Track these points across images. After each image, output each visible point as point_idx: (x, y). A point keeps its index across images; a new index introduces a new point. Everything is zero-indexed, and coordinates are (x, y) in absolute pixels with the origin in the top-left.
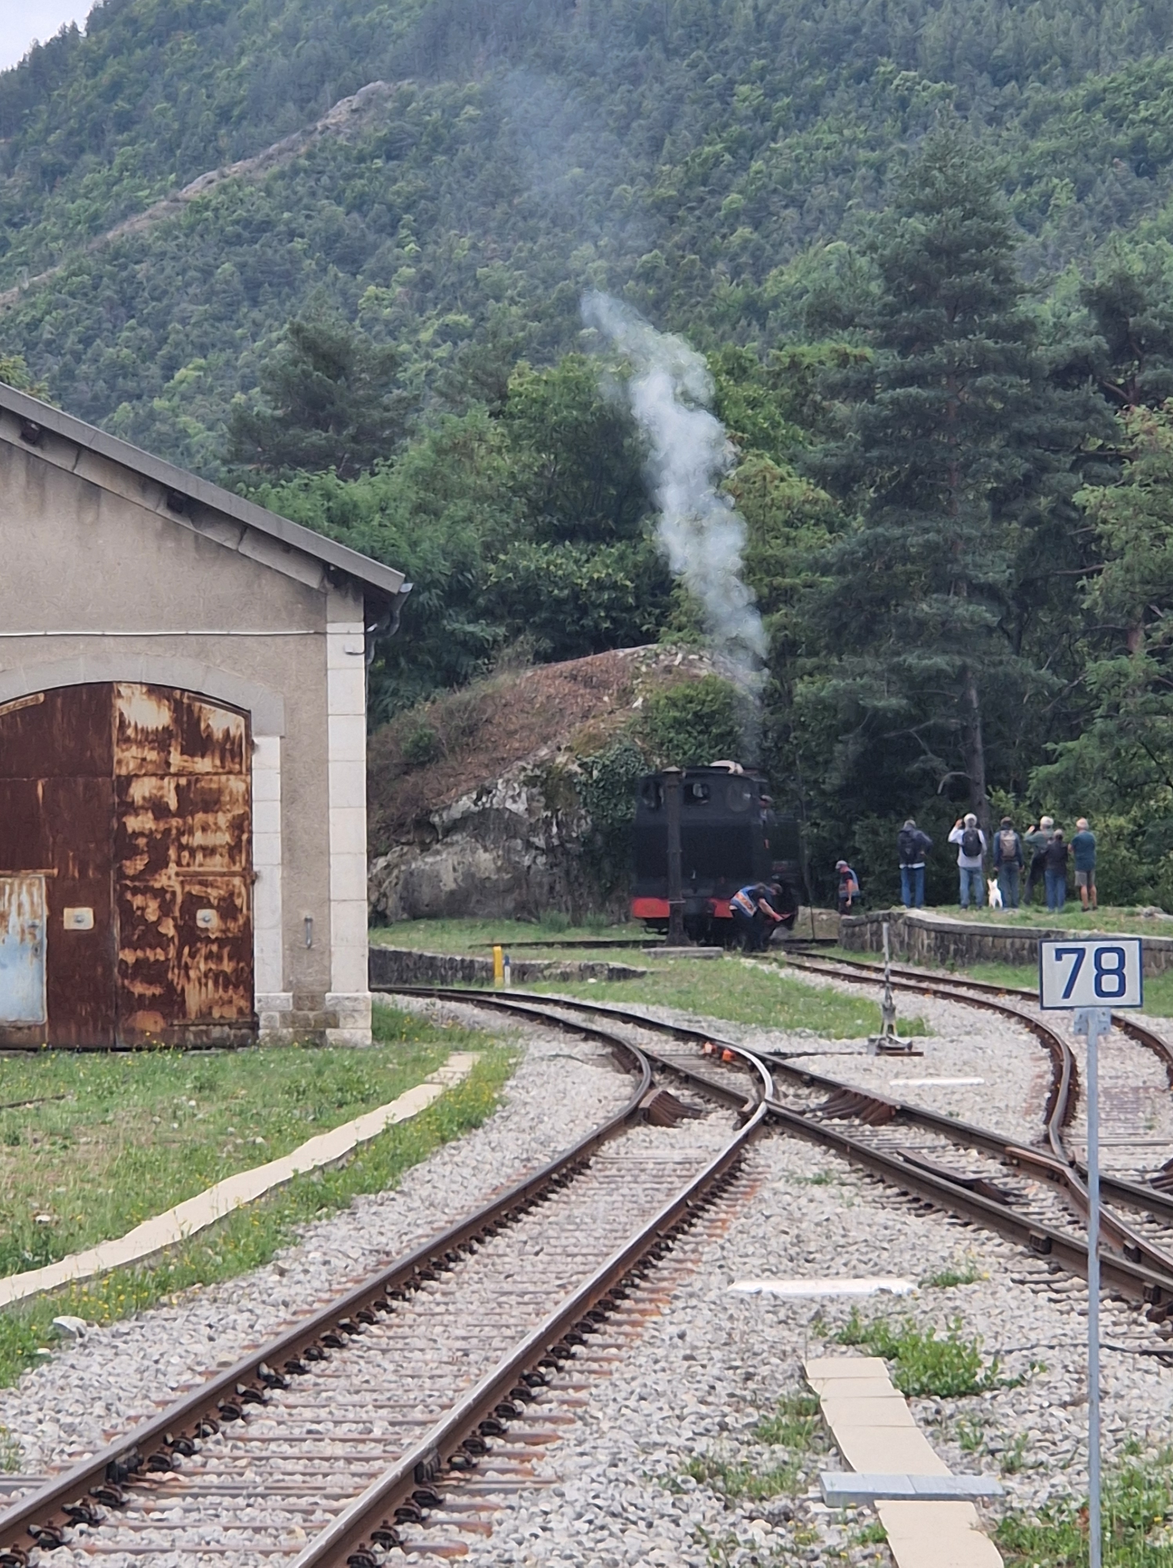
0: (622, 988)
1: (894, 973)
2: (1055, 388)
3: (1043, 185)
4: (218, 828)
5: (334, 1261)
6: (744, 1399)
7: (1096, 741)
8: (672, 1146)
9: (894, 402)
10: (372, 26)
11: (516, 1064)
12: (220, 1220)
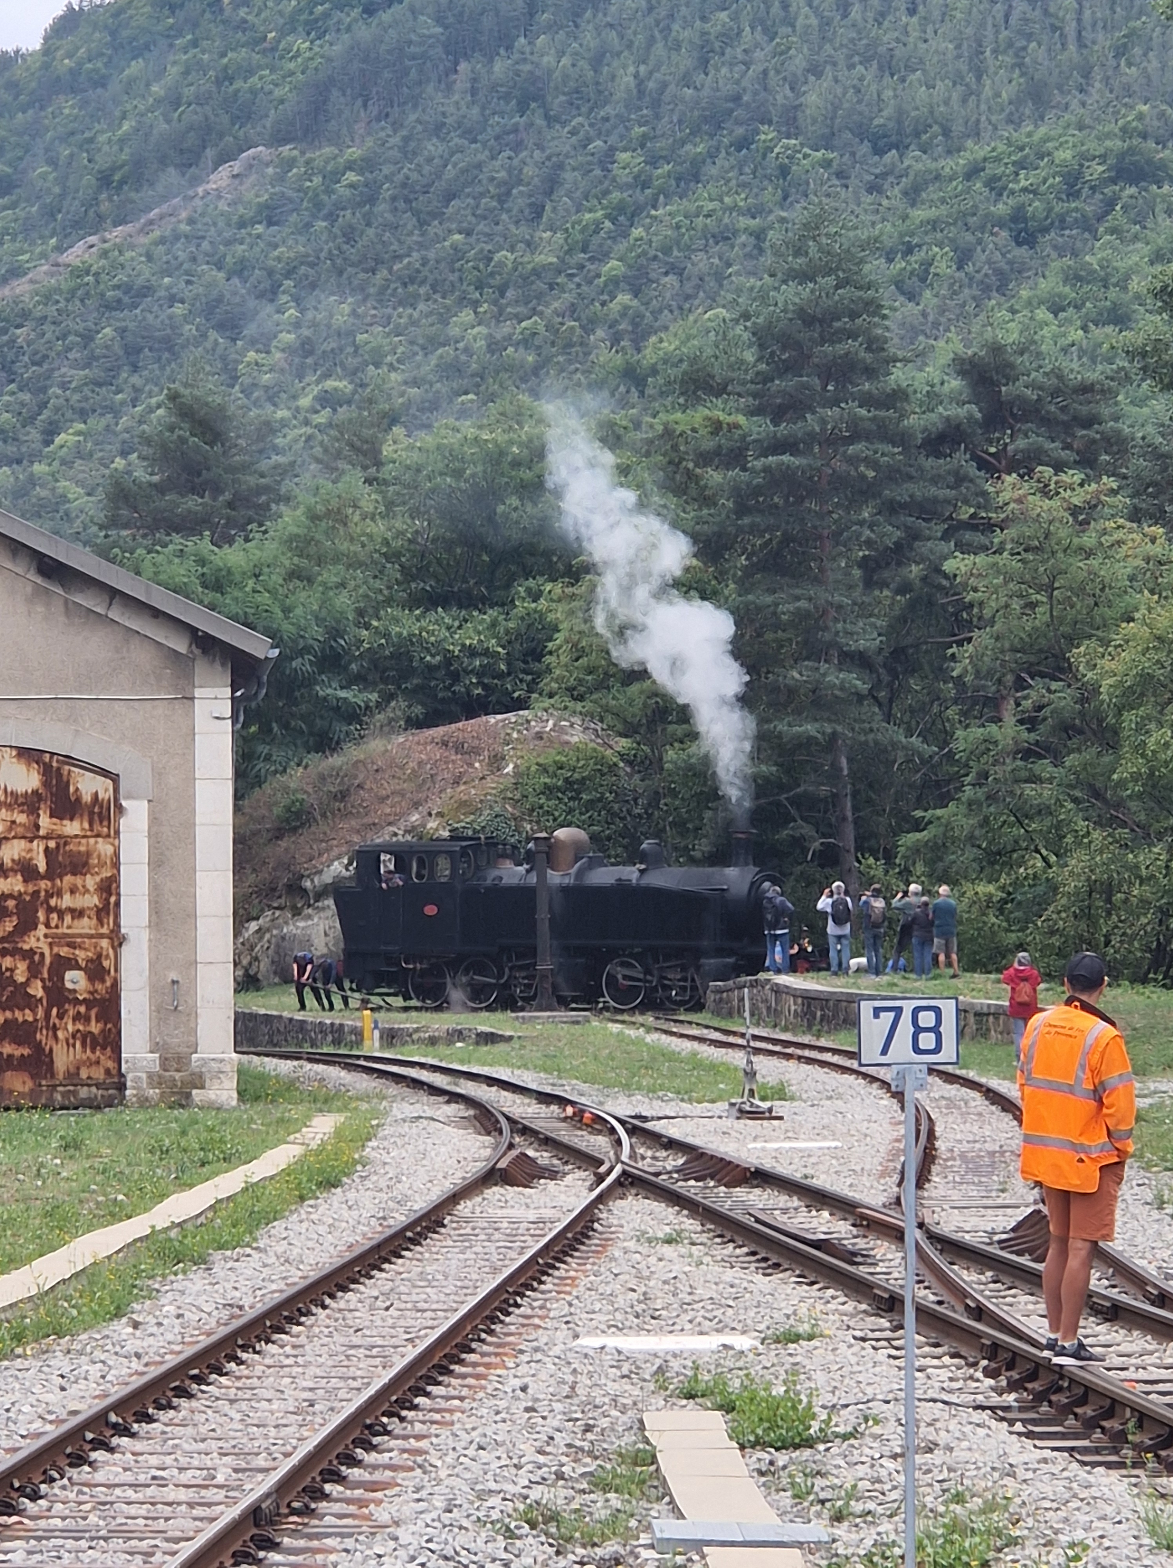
0: (489, 1053)
1: (755, 1037)
2: (927, 456)
3: (923, 254)
4: (87, 891)
5: (187, 1314)
6: (581, 1449)
7: (963, 809)
8: (528, 1206)
9: (767, 469)
10: (254, 92)
11: (378, 1125)
12: (76, 1275)
